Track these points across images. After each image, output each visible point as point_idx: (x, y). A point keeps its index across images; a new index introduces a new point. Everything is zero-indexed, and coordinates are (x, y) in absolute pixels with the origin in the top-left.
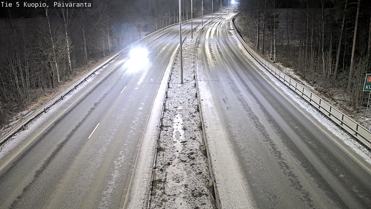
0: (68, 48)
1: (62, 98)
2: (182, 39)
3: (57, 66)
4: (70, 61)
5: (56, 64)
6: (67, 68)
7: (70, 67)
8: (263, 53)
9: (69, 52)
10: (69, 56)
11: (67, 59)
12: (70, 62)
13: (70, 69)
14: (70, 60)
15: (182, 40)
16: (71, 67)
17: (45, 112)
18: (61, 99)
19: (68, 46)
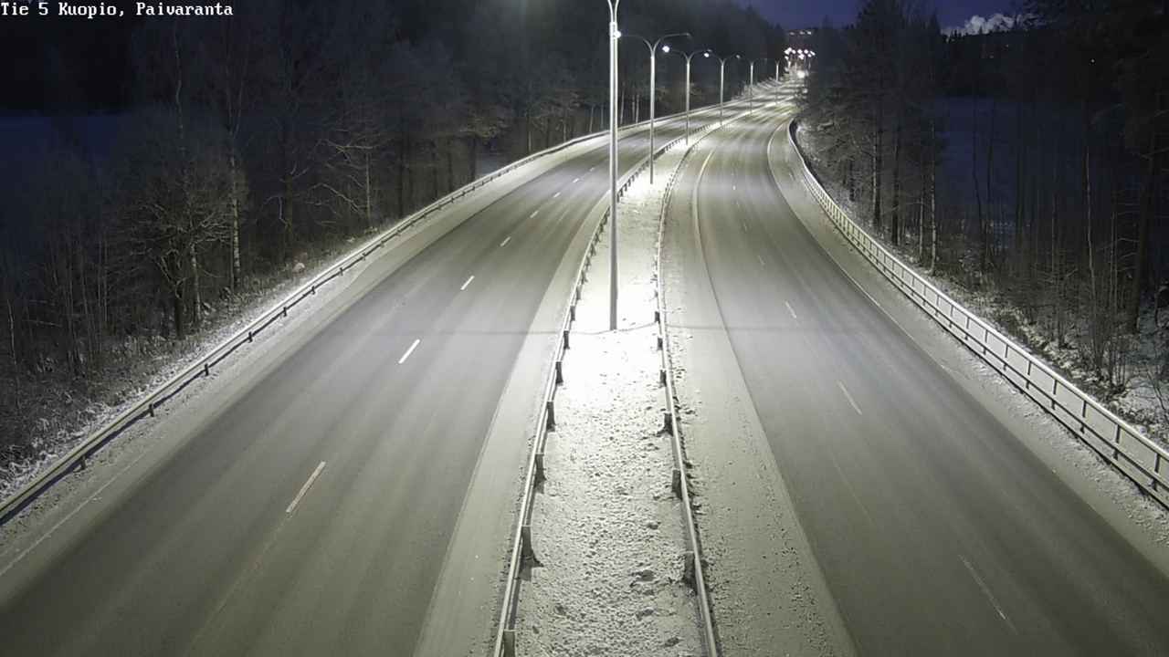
0: (235, 210)
1: (206, 370)
2: (618, 183)
3: (195, 265)
4: (237, 251)
5: (194, 260)
6: (226, 275)
7: (235, 272)
8: (894, 240)
9: (236, 223)
10: (236, 234)
11: (229, 246)
12: (237, 256)
13: (236, 279)
14: (239, 247)
15: (618, 190)
16: (239, 270)
17: (149, 415)
18: (205, 373)
19: (235, 203)
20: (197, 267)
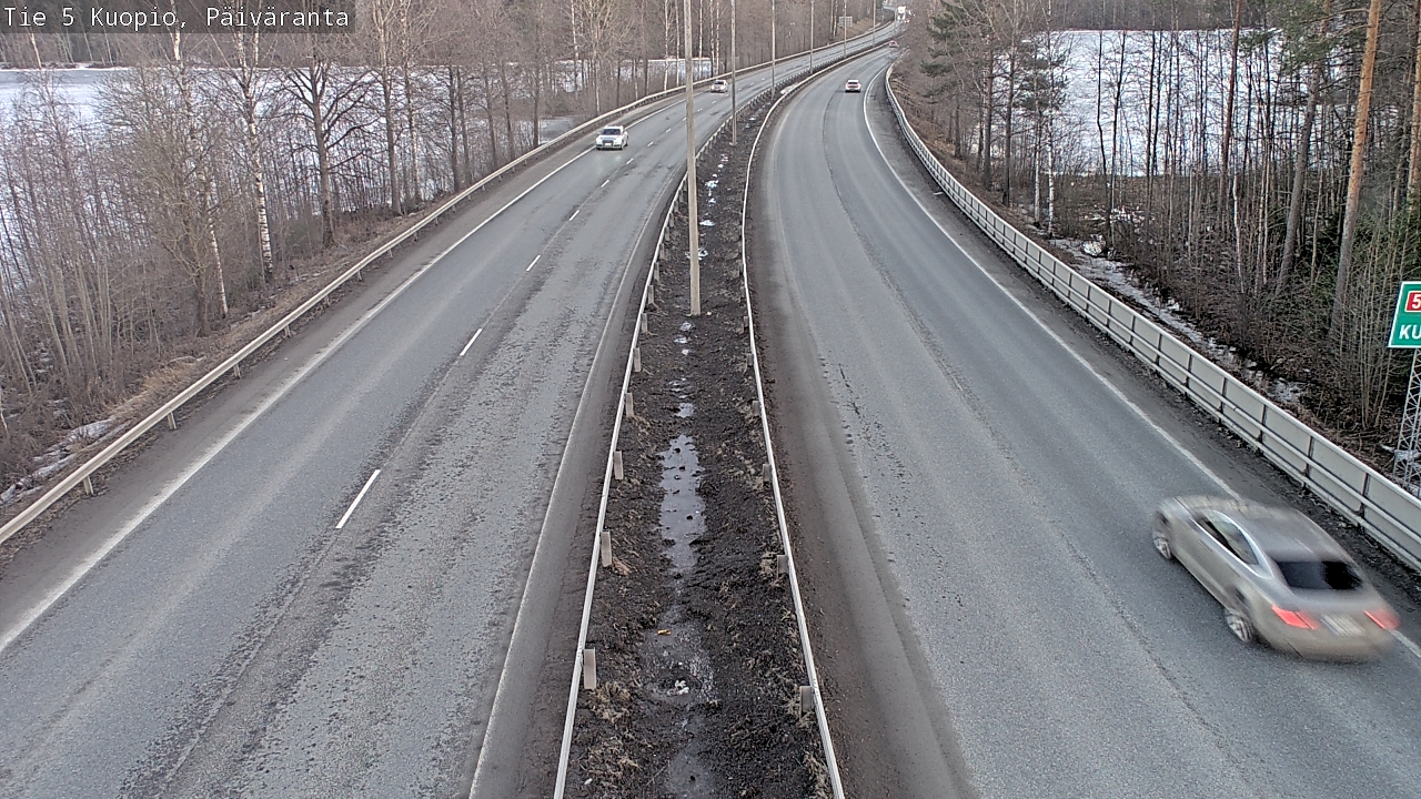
3: (216, 250)
6: (254, 260)
7: (265, 257)
8: (1006, 203)
11: (256, 227)
13: (266, 263)
14: (268, 227)
16: (269, 254)
20: (219, 251)
